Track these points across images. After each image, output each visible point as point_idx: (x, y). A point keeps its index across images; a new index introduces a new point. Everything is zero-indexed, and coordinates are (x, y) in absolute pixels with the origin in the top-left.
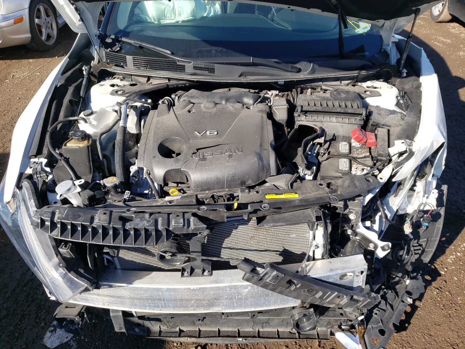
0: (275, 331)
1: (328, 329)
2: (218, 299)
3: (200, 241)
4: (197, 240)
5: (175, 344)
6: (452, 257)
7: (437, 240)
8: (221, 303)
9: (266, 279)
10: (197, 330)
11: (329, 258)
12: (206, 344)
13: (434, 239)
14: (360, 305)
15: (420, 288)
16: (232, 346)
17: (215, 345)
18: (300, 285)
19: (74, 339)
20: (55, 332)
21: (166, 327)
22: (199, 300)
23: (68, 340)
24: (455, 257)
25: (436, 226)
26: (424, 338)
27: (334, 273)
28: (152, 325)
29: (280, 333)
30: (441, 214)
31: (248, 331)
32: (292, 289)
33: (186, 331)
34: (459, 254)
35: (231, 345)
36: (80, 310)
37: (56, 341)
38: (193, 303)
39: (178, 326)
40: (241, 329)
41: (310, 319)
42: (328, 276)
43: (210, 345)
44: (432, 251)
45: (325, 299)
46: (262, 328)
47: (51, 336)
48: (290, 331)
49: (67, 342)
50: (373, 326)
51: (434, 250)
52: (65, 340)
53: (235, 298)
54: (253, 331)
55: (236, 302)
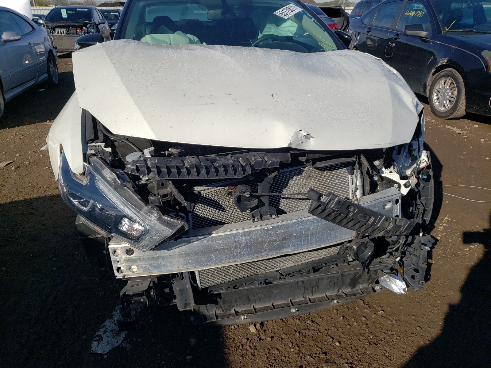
0: (324, 297)
1: (369, 285)
2: (288, 238)
3: (269, 183)
4: (268, 182)
5: (232, 327)
6: (441, 227)
7: (432, 198)
8: (291, 242)
9: (330, 206)
10: (251, 308)
11: (369, 194)
12: (261, 322)
13: (430, 197)
14: (403, 229)
15: (431, 240)
16: (287, 319)
17: (271, 321)
18: (357, 210)
19: (125, 342)
20: (102, 341)
21: (221, 310)
22: (272, 242)
23: (118, 344)
24: (443, 227)
25: (429, 186)
26: (446, 282)
27: (378, 201)
28: (207, 310)
29: (329, 297)
30: (430, 175)
31: (299, 301)
32: (351, 216)
33: (241, 311)
34: (445, 225)
35: (285, 318)
36: (148, 285)
37: (107, 346)
38: (266, 246)
39: (233, 307)
40: (292, 299)
41: (367, 248)
42: (374, 204)
43: (266, 322)
44: (430, 209)
45: (376, 223)
46: (312, 295)
47: (99, 344)
48: (336, 294)
49: (119, 346)
50: (408, 268)
51: (432, 208)
52: (116, 345)
53: (303, 235)
54: (304, 300)
55: (304, 240)
